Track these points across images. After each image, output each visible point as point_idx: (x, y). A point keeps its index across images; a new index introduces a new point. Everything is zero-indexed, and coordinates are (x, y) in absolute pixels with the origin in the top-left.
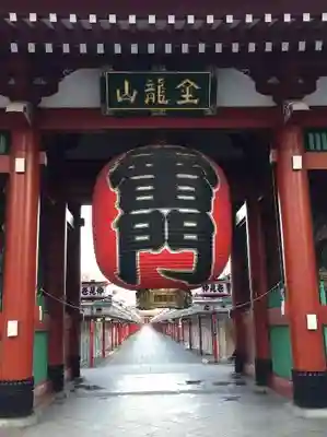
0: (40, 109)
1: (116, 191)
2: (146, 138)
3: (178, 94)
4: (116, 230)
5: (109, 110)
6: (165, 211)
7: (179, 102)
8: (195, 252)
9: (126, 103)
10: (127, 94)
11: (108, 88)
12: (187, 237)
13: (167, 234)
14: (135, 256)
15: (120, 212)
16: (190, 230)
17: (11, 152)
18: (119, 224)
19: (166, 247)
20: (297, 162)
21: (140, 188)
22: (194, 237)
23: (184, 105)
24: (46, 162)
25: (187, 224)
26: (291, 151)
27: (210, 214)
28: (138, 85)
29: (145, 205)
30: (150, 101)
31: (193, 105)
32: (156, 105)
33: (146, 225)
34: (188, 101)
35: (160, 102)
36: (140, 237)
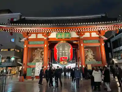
0: (48, 38)
1: (57, 49)
3: (66, 36)
6: (64, 52)
10: (59, 36)
13: (64, 54)
15: (58, 52)
17: (44, 44)
20: (82, 45)
21: (60, 49)
22: (67, 55)
25: (67, 53)
27: (70, 52)
33: (61, 53)
36: (60, 55)
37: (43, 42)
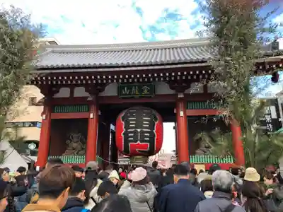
2: (133, 105)
5: (120, 96)
7: (143, 93)
8: (148, 144)
9: (126, 94)
10: (126, 91)
11: (120, 89)
12: (146, 139)
17: (89, 111)
18: (124, 134)
19: (139, 142)
23: (144, 95)
24: (100, 114)
28: (129, 88)
29: (132, 128)
30: (133, 93)
32: (135, 94)
34: (146, 93)
35: (137, 93)
36: (130, 139)
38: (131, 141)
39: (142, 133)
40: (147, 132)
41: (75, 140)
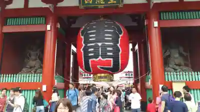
0: (57, 7)
1: (83, 37)
4: (82, 52)
5: (82, 7)
6: (100, 44)
7: (109, 3)
8: (112, 59)
9: (89, 4)
10: (89, 0)
12: (109, 54)
13: (100, 53)
14: (89, 62)
15: (84, 45)
16: (110, 51)
17: (46, 24)
18: (83, 49)
19: (100, 58)
20: (156, 24)
21: (91, 36)
22: (111, 54)
23: (110, 4)
24: (59, 27)
25: (108, 49)
26: (153, 20)
27: (118, 45)
30: (98, 3)
31: (113, 3)
33: (92, 50)
34: (112, 2)
35: (101, 3)
36: (90, 55)
37: (42, 20)
38: (92, 57)
39: (104, 47)
40: (109, 46)
41: (33, 57)
